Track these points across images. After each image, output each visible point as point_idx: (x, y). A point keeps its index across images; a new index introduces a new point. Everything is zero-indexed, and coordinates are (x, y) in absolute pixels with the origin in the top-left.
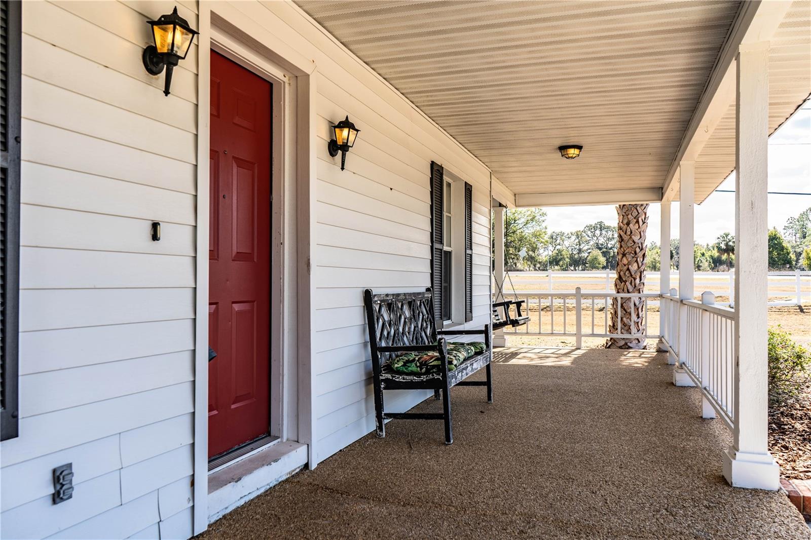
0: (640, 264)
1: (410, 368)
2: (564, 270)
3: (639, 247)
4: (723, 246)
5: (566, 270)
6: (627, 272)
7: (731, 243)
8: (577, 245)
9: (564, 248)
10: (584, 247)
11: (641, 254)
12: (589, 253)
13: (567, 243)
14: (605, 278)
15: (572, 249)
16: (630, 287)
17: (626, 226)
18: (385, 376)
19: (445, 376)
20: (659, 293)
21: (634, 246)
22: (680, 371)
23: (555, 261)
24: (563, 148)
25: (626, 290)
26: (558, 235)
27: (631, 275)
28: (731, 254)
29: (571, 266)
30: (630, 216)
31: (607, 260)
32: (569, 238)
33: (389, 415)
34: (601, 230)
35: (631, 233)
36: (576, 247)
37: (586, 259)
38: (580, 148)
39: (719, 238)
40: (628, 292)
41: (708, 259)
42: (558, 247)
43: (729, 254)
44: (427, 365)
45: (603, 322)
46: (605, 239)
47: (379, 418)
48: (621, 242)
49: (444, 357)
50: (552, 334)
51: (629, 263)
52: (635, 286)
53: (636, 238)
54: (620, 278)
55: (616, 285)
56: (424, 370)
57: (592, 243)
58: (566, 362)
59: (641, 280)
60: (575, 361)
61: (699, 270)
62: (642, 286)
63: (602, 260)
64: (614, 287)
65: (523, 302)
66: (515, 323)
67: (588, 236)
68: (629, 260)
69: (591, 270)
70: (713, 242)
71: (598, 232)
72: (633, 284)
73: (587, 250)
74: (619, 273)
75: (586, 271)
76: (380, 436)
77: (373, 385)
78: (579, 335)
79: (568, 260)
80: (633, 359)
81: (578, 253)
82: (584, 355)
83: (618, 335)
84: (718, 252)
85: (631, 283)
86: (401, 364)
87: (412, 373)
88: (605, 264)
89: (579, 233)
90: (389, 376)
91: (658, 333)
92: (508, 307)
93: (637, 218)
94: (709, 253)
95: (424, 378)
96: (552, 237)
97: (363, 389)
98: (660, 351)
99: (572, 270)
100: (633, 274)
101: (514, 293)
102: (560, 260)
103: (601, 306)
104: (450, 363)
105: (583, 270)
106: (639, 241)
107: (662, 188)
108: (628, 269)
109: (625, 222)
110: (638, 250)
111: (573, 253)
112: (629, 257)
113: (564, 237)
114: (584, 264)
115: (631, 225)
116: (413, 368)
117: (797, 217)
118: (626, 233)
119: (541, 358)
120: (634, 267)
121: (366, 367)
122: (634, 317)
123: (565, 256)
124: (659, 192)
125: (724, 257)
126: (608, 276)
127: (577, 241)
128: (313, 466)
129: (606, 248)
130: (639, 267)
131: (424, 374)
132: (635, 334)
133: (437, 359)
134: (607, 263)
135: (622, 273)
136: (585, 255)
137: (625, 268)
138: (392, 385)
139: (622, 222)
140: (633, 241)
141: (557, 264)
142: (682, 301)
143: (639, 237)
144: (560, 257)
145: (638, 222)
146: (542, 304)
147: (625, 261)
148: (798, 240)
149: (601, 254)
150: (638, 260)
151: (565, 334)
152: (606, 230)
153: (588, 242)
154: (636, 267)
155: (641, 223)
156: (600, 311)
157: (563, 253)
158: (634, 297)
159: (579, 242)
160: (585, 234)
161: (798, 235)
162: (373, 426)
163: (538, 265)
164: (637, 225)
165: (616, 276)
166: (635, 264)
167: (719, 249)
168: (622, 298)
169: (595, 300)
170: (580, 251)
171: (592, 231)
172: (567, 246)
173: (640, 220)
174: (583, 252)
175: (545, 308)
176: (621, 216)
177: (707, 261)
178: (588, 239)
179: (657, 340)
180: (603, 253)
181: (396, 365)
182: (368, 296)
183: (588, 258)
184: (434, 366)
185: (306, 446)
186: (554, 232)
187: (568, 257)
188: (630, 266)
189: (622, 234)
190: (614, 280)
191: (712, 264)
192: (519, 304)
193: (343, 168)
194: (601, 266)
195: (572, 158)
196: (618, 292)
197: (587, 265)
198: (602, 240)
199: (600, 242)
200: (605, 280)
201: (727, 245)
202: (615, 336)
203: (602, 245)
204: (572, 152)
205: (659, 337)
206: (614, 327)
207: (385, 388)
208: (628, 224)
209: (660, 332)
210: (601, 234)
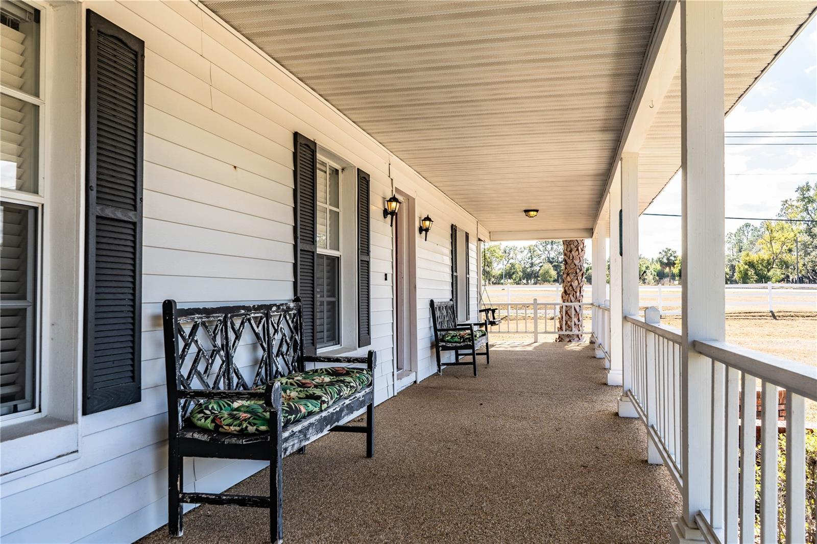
0: (580, 281)
1: (455, 340)
2: (518, 284)
3: (579, 269)
4: (665, 261)
5: (519, 284)
6: (571, 287)
7: (672, 258)
8: (529, 259)
9: (517, 262)
10: (536, 261)
11: (580, 274)
12: (541, 267)
13: (519, 257)
14: (555, 291)
15: (525, 263)
16: (572, 298)
17: (569, 253)
18: (441, 344)
19: (473, 343)
20: (591, 302)
21: (576, 268)
22: (598, 349)
23: (509, 275)
24: (526, 211)
25: (569, 300)
26: (511, 249)
27: (574, 290)
28: (672, 268)
29: (524, 279)
30: (572, 245)
31: (558, 273)
32: (521, 252)
33: (444, 364)
34: (552, 245)
35: (573, 258)
36: (528, 261)
37: (538, 272)
38: (537, 211)
39: (660, 253)
40: (571, 302)
41: (653, 272)
42: (511, 261)
43: (670, 268)
44: (464, 338)
45: (553, 325)
46: (556, 253)
47: (439, 365)
48: (565, 265)
49: (473, 333)
50: (517, 332)
51: (572, 281)
52: (576, 298)
53: (577, 262)
54: (565, 292)
55: (562, 297)
56: (462, 340)
57: (543, 257)
58: (530, 349)
59: (580, 293)
60: (535, 348)
61: (645, 283)
62: (581, 297)
63: (554, 273)
64: (560, 298)
65: (497, 309)
66: (493, 323)
67: (540, 250)
68: (572, 278)
69: (543, 284)
70: (656, 256)
71: (549, 247)
72: (575, 296)
73: (539, 264)
74: (565, 288)
75: (538, 285)
76: (439, 375)
77: (435, 349)
78: (536, 333)
79: (521, 274)
80: (573, 346)
81: (531, 267)
82: (540, 345)
83: (564, 332)
84: (661, 266)
85: (573, 296)
86: (449, 337)
87: (456, 342)
88: (556, 278)
89: (532, 248)
90: (444, 344)
91: (591, 331)
92: (488, 312)
93: (577, 247)
94: (653, 266)
95: (462, 344)
96: (505, 252)
97: (430, 351)
98: (592, 342)
99: (525, 284)
100: (575, 288)
101: (489, 303)
102: (514, 273)
103: (552, 315)
104: (476, 336)
105: (535, 283)
106: (579, 264)
107: (592, 229)
108: (571, 285)
109: (569, 250)
110: (578, 271)
111: (525, 267)
112: (572, 276)
113: (517, 251)
114: (536, 277)
115: (573, 252)
116: (456, 339)
117: (734, 232)
118: (569, 258)
119: (511, 347)
120: (575, 284)
121: (431, 340)
122: (575, 320)
123: (518, 270)
124: (590, 231)
125: (667, 270)
126: (558, 289)
127: (529, 255)
128: (418, 383)
129: (557, 262)
130: (579, 284)
131: (462, 342)
132: (575, 331)
133: (469, 335)
134: (558, 277)
135: (566, 288)
136: (536, 268)
137: (569, 284)
138: (445, 348)
139: (566, 250)
140: (575, 264)
141: (510, 277)
142: (599, 306)
143: (579, 261)
144: (513, 271)
145: (578, 250)
146: (501, 315)
147: (569, 279)
148: (735, 254)
149: (552, 268)
150: (578, 278)
151: (526, 332)
152: (557, 244)
153: (539, 256)
154: (577, 284)
155: (580, 250)
156: (551, 319)
157: (516, 266)
158: (576, 304)
159: (531, 256)
160: (536, 249)
161: (735, 250)
162: (435, 370)
163: (493, 279)
164: (577, 252)
165: (562, 290)
166: (576, 281)
167: (662, 263)
168: (566, 306)
169: (547, 311)
170: (532, 265)
171: (544, 245)
172: (520, 259)
173: (579, 248)
174: (535, 265)
175: (505, 318)
176: (566, 246)
177: (652, 274)
178: (540, 253)
179: (590, 335)
180: (554, 266)
181: (447, 339)
182: (432, 303)
183: (541, 272)
184: (467, 338)
185: (415, 373)
186: (507, 247)
187: (520, 271)
188: (572, 283)
189: (567, 258)
190: (561, 292)
191: (657, 277)
192: (493, 311)
193: (426, 240)
194: (553, 279)
195: (532, 217)
196: (564, 302)
197: (539, 279)
198: (552, 255)
199: (552, 256)
200: (555, 293)
201: (668, 259)
202: (561, 333)
203: (553, 259)
204: (532, 213)
205: (591, 333)
206: (561, 328)
207: (441, 350)
208: (571, 251)
209: (592, 329)
210: (552, 249)
